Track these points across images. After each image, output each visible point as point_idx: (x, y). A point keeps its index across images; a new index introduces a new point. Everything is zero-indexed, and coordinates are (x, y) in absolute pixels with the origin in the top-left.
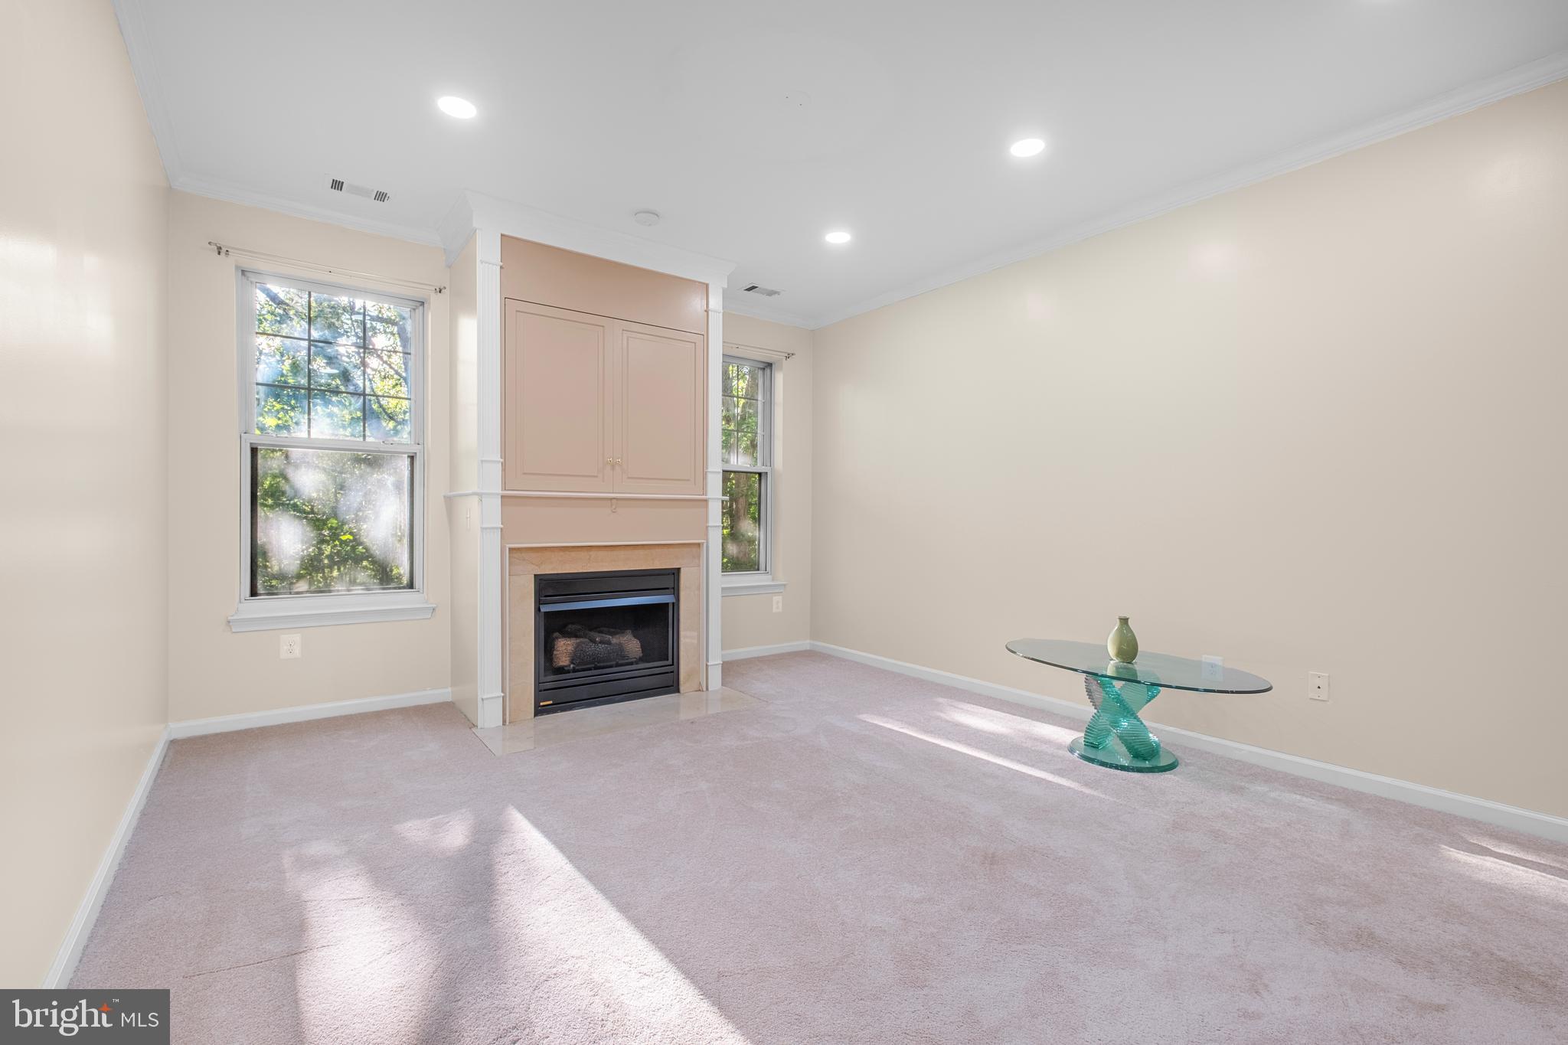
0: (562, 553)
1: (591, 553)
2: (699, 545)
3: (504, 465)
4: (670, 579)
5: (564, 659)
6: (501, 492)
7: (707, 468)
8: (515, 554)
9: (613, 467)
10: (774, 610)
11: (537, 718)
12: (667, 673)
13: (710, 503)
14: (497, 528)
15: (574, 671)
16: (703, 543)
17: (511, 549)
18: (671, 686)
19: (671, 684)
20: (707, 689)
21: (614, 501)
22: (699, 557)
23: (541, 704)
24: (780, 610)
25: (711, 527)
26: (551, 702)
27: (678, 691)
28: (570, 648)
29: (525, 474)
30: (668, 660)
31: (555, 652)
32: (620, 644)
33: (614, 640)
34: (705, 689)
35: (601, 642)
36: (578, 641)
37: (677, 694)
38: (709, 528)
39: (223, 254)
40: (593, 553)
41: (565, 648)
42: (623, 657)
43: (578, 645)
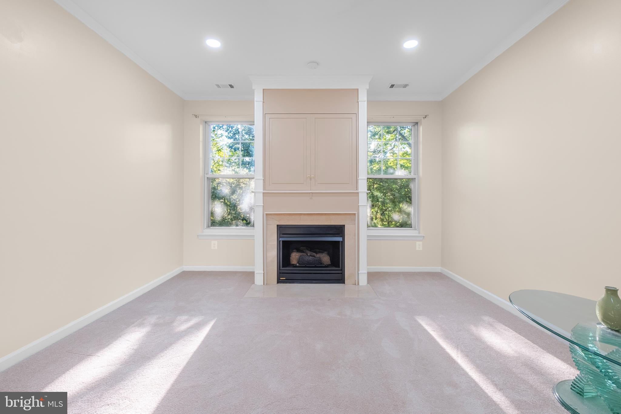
0: (288, 216)
1: (301, 217)
2: (355, 214)
3: (264, 181)
4: (339, 230)
5: (294, 261)
6: (263, 191)
7: (358, 177)
8: (268, 216)
9: (311, 179)
10: (417, 249)
11: (278, 284)
12: (339, 273)
13: (360, 194)
14: (261, 206)
15: (299, 267)
16: (356, 213)
17: (267, 214)
18: (341, 280)
19: (341, 279)
20: (358, 284)
21: (311, 194)
22: (355, 221)
23: (281, 279)
24: (421, 249)
25: (360, 205)
26: (285, 279)
27: (344, 283)
28: (297, 257)
29: (273, 183)
30: (339, 267)
31: (291, 258)
32: (320, 257)
33: (318, 256)
34: (357, 284)
35: (310, 256)
36: (301, 254)
37: (343, 284)
38: (360, 206)
39: (197, 117)
40: (302, 217)
41: (295, 257)
42: (321, 263)
43: (301, 256)
